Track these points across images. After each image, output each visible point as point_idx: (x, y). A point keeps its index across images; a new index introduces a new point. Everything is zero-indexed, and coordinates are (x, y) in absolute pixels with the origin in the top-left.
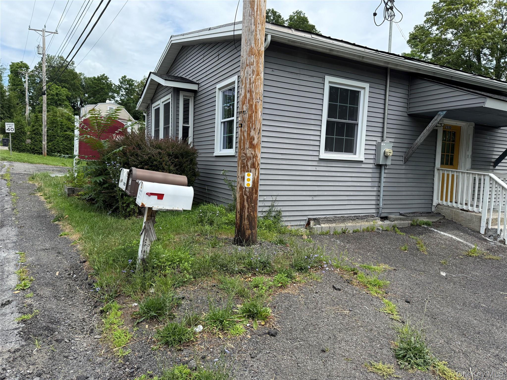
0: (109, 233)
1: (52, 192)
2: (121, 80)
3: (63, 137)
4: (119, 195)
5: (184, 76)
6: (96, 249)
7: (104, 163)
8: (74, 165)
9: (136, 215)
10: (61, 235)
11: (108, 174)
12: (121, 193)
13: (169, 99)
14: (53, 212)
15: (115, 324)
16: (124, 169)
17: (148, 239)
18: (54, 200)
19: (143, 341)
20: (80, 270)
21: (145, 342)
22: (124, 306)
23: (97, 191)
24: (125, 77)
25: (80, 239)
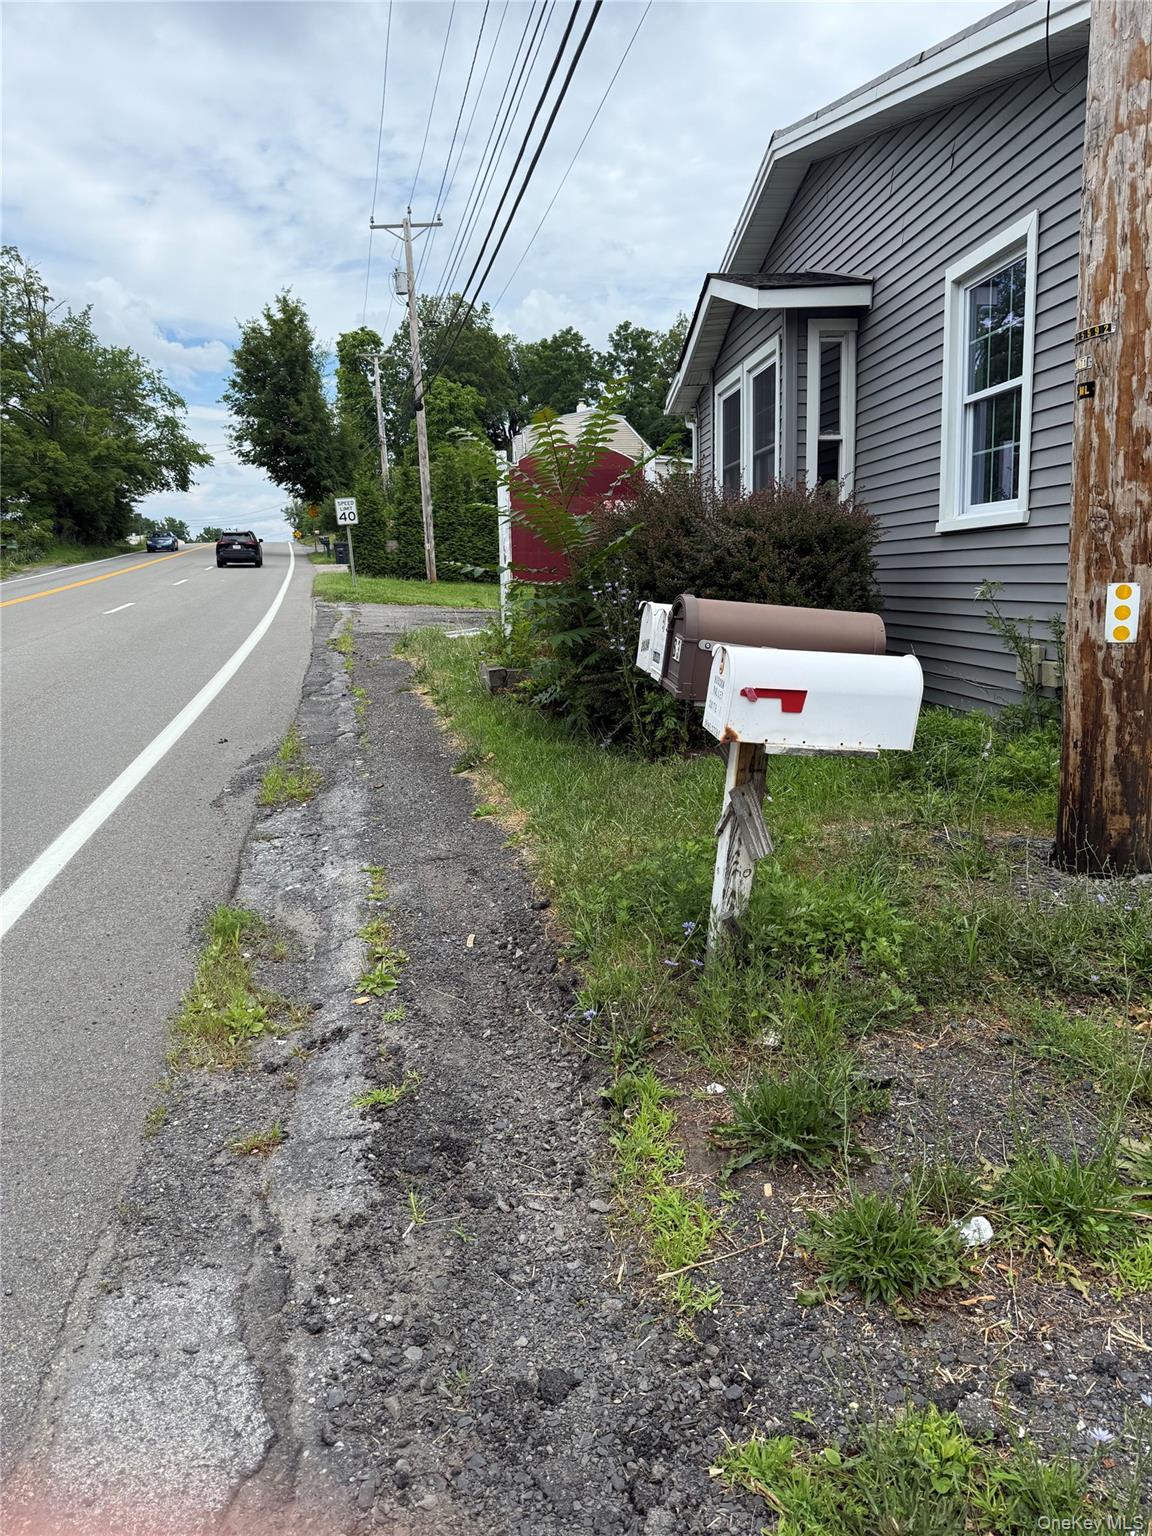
0: (611, 812)
1: (451, 682)
2: (616, 338)
3: (473, 525)
4: (632, 686)
5: (818, 269)
6: (575, 867)
7: (584, 588)
8: (503, 600)
9: (683, 748)
10: (478, 815)
11: (597, 622)
12: (635, 682)
13: (773, 353)
14: (455, 742)
15: (652, 1160)
16: (651, 603)
17: (743, 849)
18: (457, 705)
19: (761, 1256)
20: (532, 935)
21: (767, 1260)
22: (679, 1090)
23: (569, 677)
24: (626, 326)
25: (529, 828)
